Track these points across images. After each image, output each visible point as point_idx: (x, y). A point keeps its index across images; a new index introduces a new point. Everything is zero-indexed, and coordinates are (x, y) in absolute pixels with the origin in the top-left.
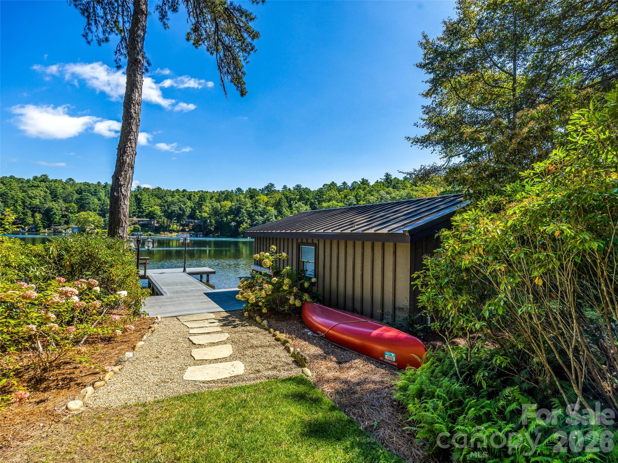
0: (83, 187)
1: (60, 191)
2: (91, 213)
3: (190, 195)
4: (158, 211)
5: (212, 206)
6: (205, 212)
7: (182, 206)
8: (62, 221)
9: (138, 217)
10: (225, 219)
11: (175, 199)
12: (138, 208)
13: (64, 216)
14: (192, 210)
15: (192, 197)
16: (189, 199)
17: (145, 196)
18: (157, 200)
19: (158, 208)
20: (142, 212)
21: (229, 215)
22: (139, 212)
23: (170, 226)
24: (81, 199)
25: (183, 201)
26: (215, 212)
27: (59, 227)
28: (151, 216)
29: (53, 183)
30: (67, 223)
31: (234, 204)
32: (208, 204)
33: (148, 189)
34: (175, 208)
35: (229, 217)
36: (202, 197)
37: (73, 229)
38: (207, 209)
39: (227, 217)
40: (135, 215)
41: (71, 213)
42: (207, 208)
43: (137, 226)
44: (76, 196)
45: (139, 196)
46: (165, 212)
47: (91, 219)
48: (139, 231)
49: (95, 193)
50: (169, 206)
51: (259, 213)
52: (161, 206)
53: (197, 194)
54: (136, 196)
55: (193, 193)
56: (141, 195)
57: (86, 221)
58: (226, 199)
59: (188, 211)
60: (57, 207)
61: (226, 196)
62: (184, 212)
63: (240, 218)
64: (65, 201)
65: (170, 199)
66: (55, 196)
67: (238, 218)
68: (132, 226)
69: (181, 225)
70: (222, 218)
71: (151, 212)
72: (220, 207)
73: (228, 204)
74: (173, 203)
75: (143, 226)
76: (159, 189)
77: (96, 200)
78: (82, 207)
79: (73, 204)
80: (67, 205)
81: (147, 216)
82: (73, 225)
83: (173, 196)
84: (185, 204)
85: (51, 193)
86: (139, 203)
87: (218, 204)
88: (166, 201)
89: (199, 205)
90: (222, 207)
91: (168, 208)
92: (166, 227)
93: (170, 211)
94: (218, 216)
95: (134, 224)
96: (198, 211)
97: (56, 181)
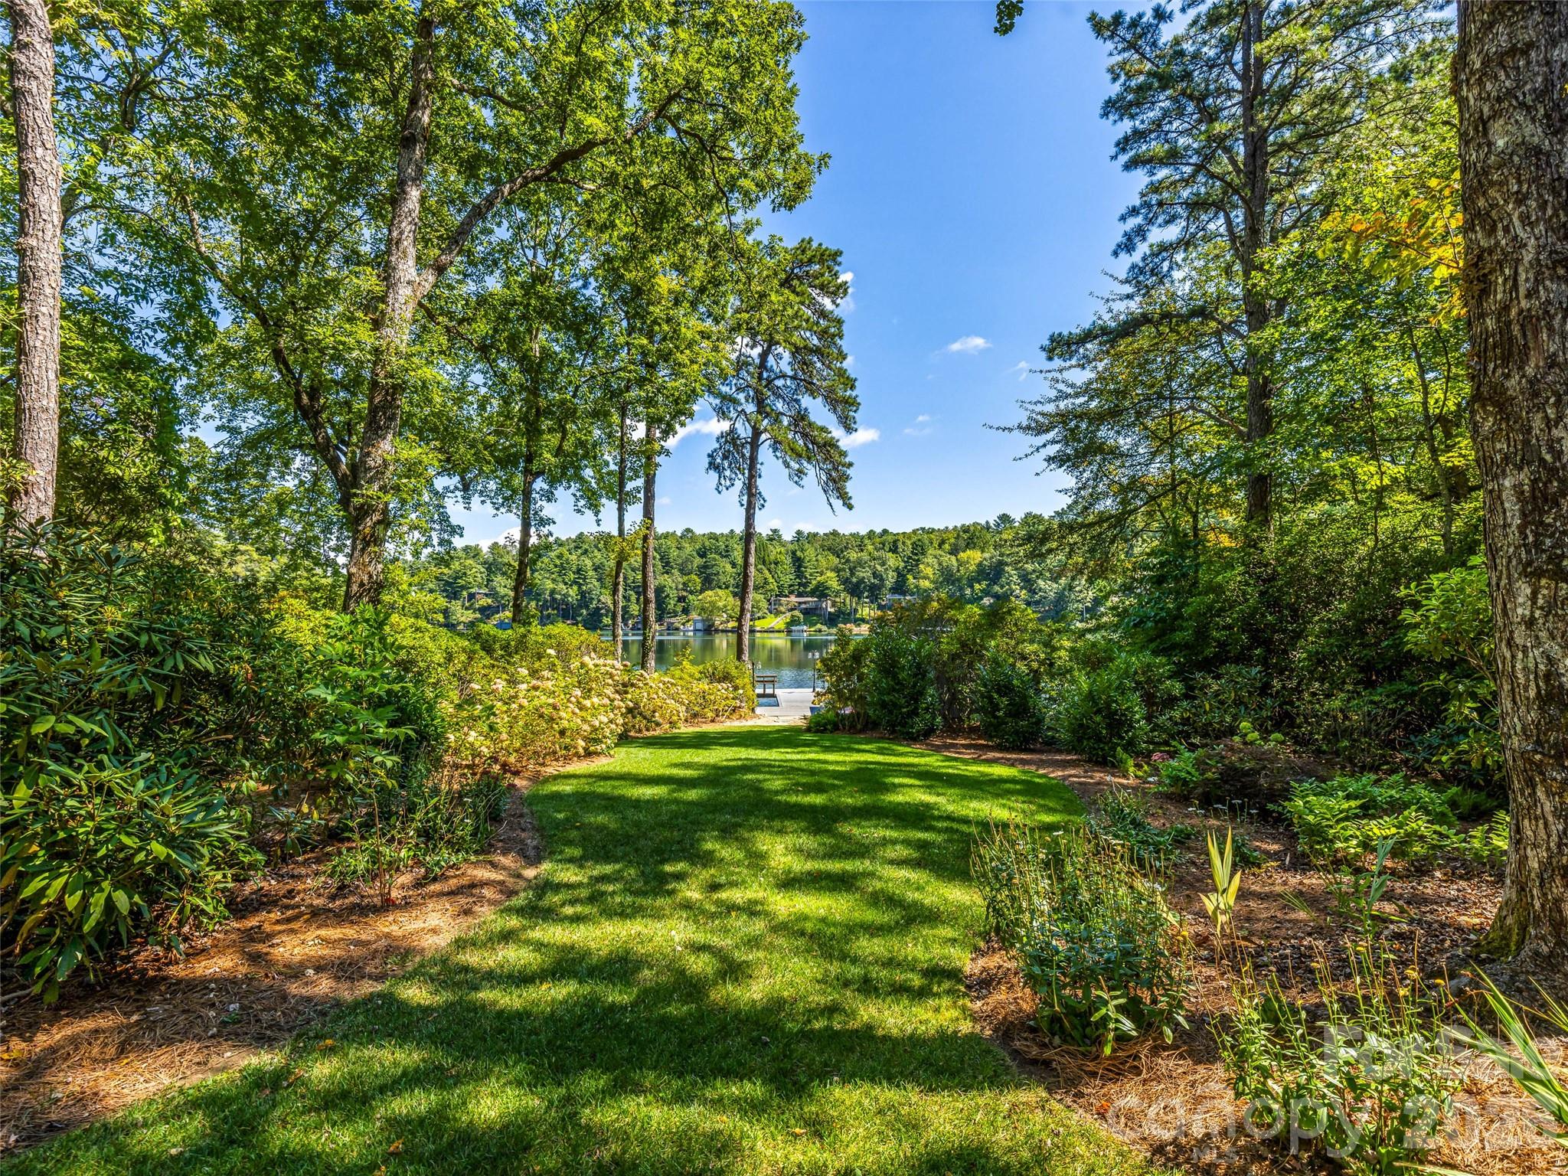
0: (707, 543)
1: (674, 553)
2: (720, 592)
3: (895, 542)
4: (832, 581)
5: (940, 564)
6: (926, 578)
7: (879, 568)
8: (679, 609)
9: (800, 595)
10: (968, 591)
11: (864, 556)
12: (798, 577)
13: (681, 599)
14: (900, 575)
15: (900, 545)
16: (894, 550)
17: (810, 553)
18: (831, 557)
19: (833, 575)
20: (805, 585)
21: (979, 582)
22: (800, 584)
23: (856, 611)
24: (705, 567)
25: (879, 558)
26: (947, 577)
27: (672, 620)
28: (821, 592)
29: (662, 541)
30: (686, 611)
31: (987, 555)
32: (930, 559)
33: (816, 535)
34: (865, 574)
35: (977, 586)
36: (918, 544)
37: (695, 622)
38: (929, 571)
39: (972, 587)
40: (791, 592)
41: (691, 593)
42: (929, 568)
43: (797, 613)
44: (698, 561)
45: (799, 553)
46: (845, 581)
47: (721, 604)
48: (799, 624)
49: (726, 554)
50: (852, 570)
51: (1048, 574)
52: (837, 570)
53: (909, 538)
54: (794, 553)
55: (901, 538)
56: (802, 550)
57: (714, 608)
58: (970, 544)
59: (891, 578)
60: (672, 582)
61: (970, 537)
62: (882, 580)
63: (1002, 587)
64: (681, 571)
65: (853, 555)
66: (668, 564)
67: (997, 588)
68: (789, 614)
69: (880, 607)
70: (961, 589)
71: (820, 584)
72: (955, 564)
73: (974, 557)
74: (860, 563)
75: (807, 612)
76: (835, 533)
77: (729, 567)
78: (708, 583)
79: (693, 577)
80: (686, 578)
81: (812, 593)
82: (694, 615)
83: (861, 548)
84: (883, 564)
85: (661, 559)
86: (800, 566)
87: (953, 558)
88: (848, 561)
89: (912, 564)
90: (960, 563)
91: (852, 574)
92: (849, 614)
93: (854, 580)
94: (953, 584)
95: (792, 610)
96: (910, 577)
97: (666, 536)
